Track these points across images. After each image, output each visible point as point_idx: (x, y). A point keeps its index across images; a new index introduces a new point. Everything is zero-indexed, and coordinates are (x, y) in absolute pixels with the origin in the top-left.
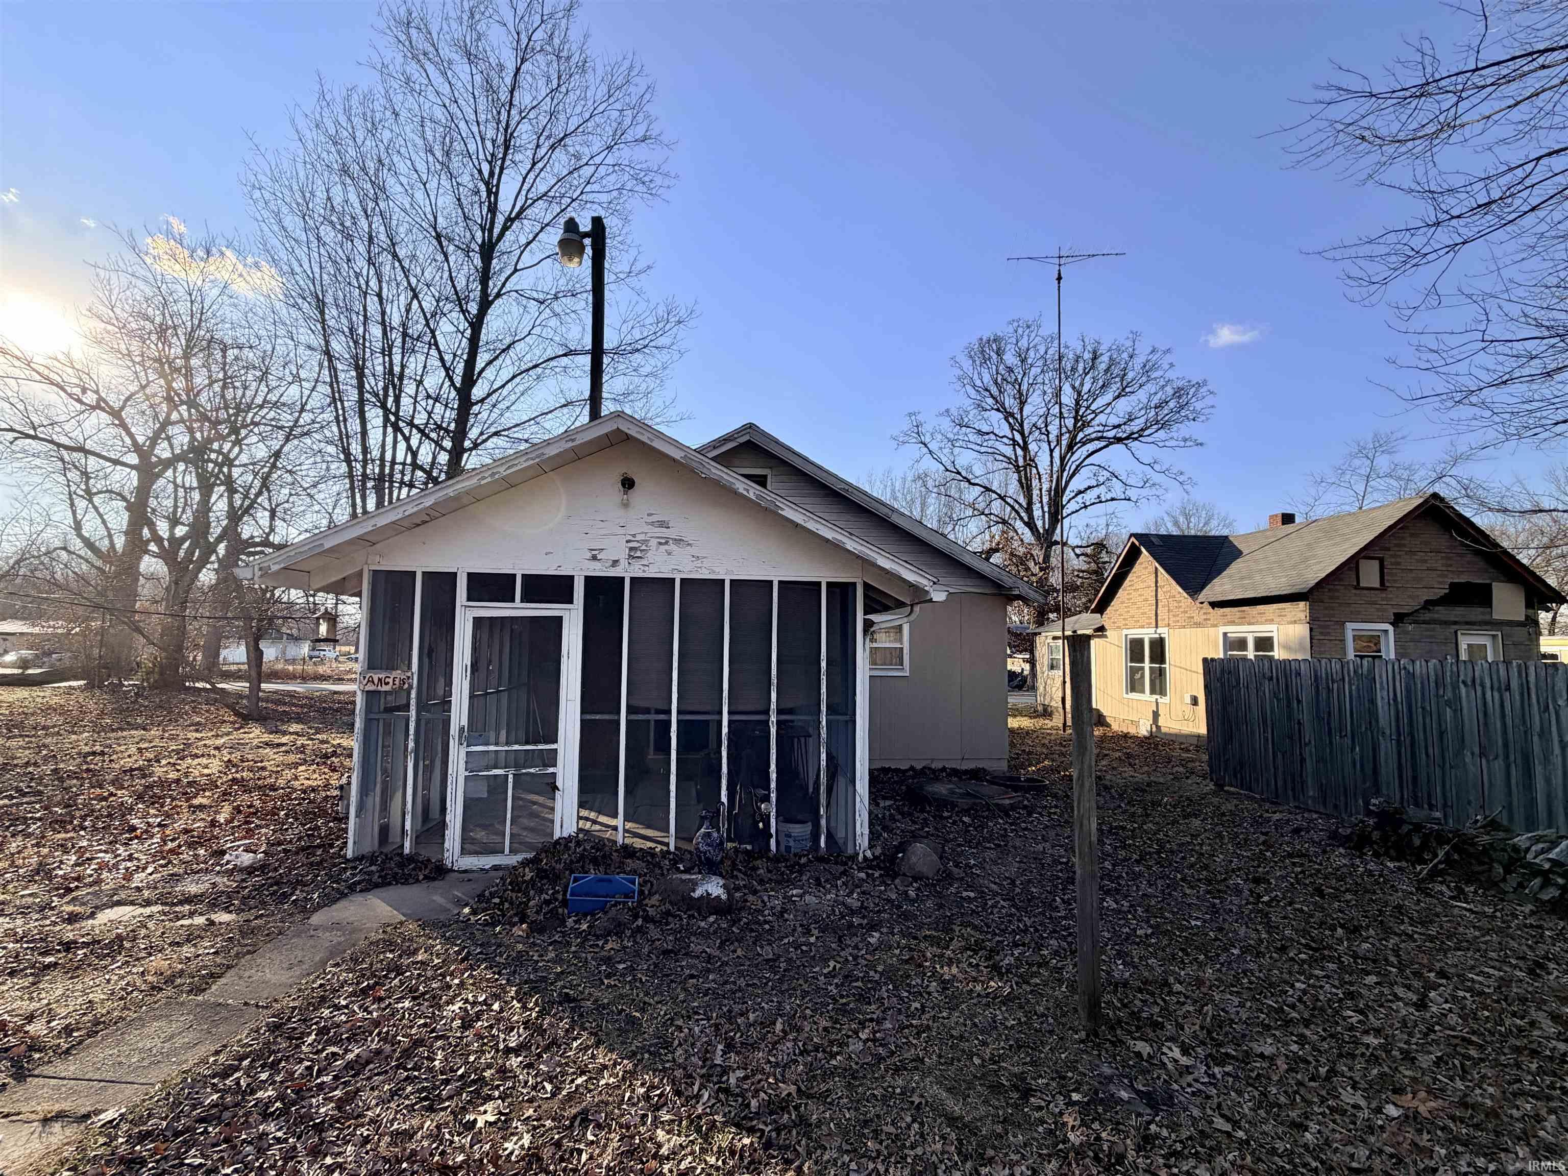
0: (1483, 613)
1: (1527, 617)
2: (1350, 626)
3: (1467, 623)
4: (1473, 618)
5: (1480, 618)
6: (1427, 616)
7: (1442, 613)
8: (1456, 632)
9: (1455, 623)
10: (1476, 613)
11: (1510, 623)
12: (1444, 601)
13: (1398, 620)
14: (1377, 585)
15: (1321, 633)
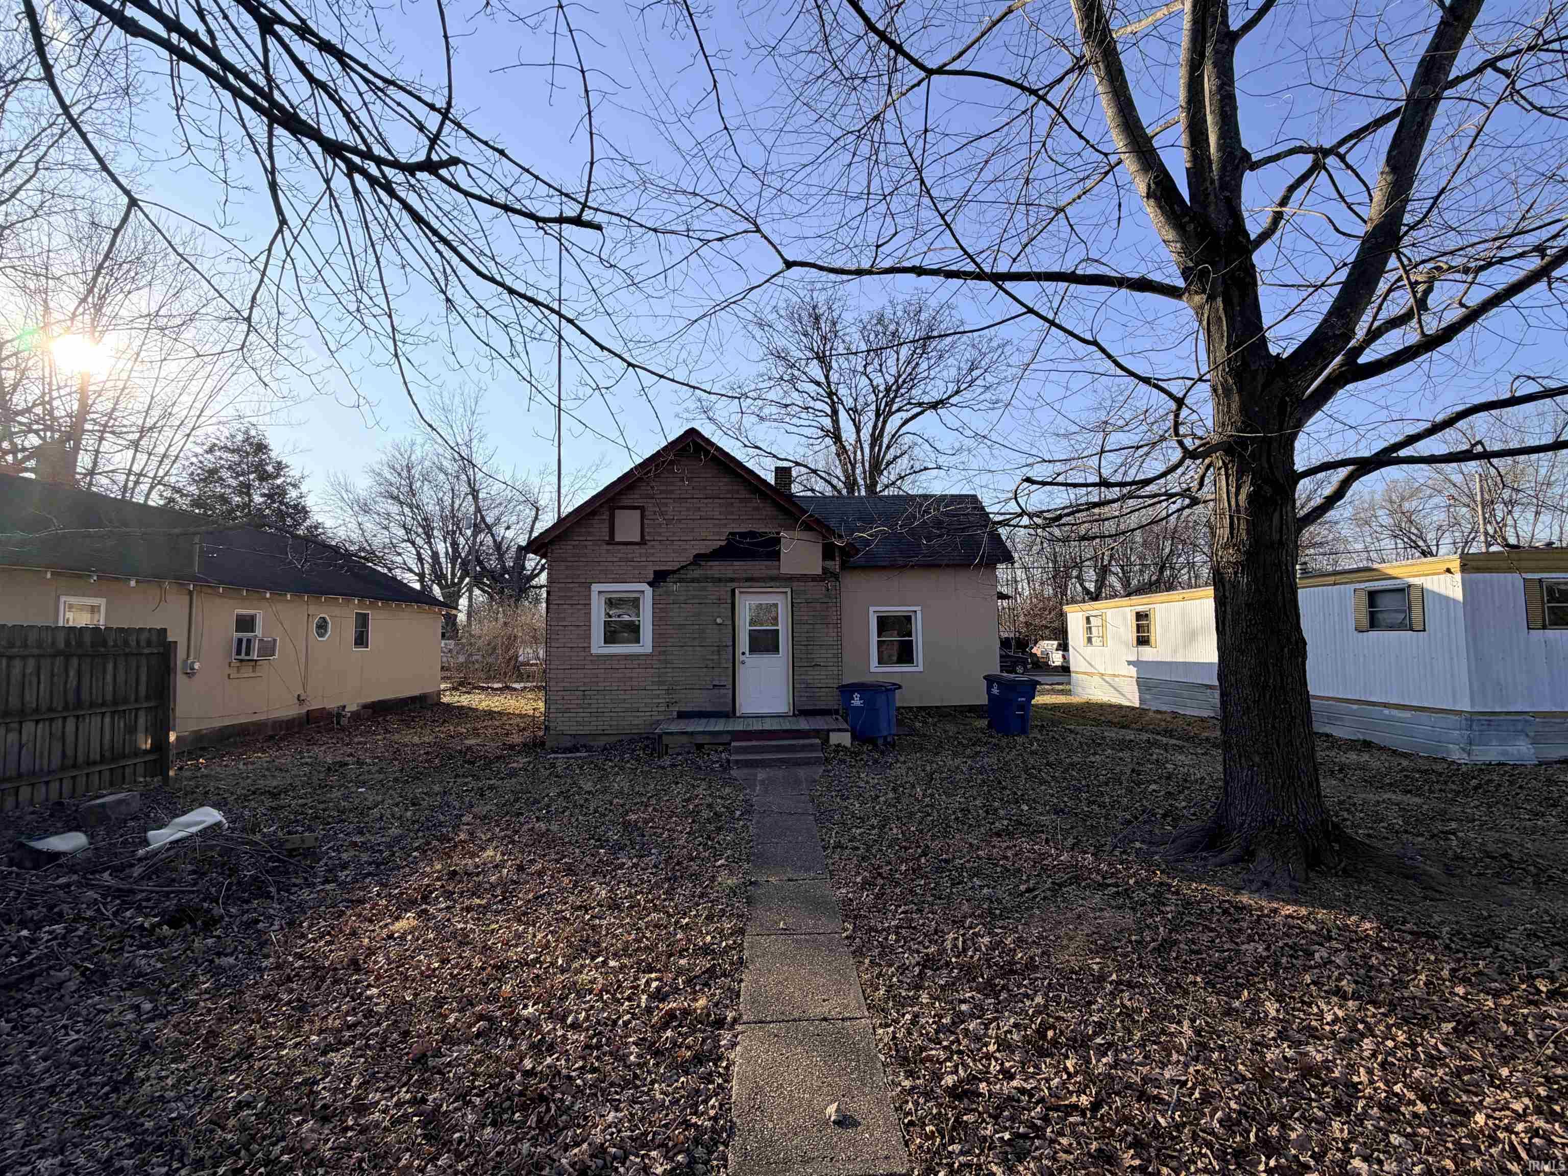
0: (767, 568)
1: (824, 569)
2: (596, 588)
3: (748, 580)
4: (757, 574)
5: (766, 572)
6: (697, 573)
7: (717, 568)
8: (733, 591)
9: (732, 580)
10: (758, 568)
11: (804, 578)
12: (720, 554)
13: (659, 579)
14: (637, 539)
15: (560, 597)
